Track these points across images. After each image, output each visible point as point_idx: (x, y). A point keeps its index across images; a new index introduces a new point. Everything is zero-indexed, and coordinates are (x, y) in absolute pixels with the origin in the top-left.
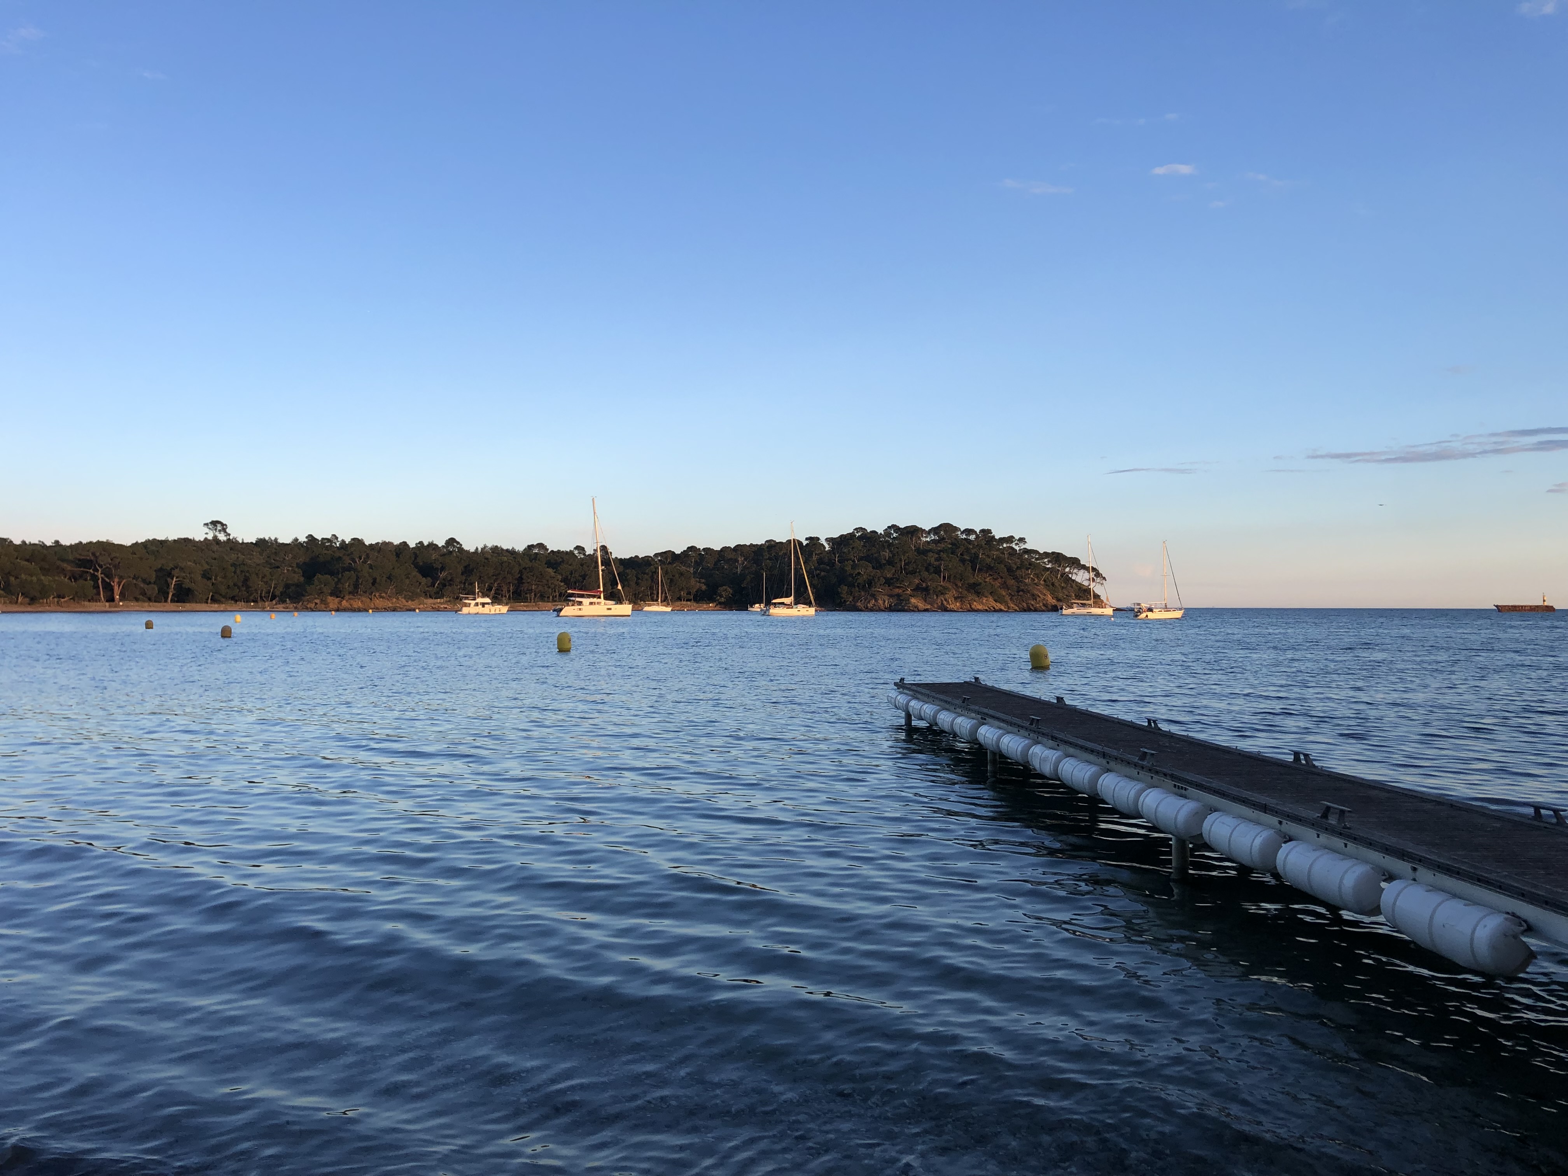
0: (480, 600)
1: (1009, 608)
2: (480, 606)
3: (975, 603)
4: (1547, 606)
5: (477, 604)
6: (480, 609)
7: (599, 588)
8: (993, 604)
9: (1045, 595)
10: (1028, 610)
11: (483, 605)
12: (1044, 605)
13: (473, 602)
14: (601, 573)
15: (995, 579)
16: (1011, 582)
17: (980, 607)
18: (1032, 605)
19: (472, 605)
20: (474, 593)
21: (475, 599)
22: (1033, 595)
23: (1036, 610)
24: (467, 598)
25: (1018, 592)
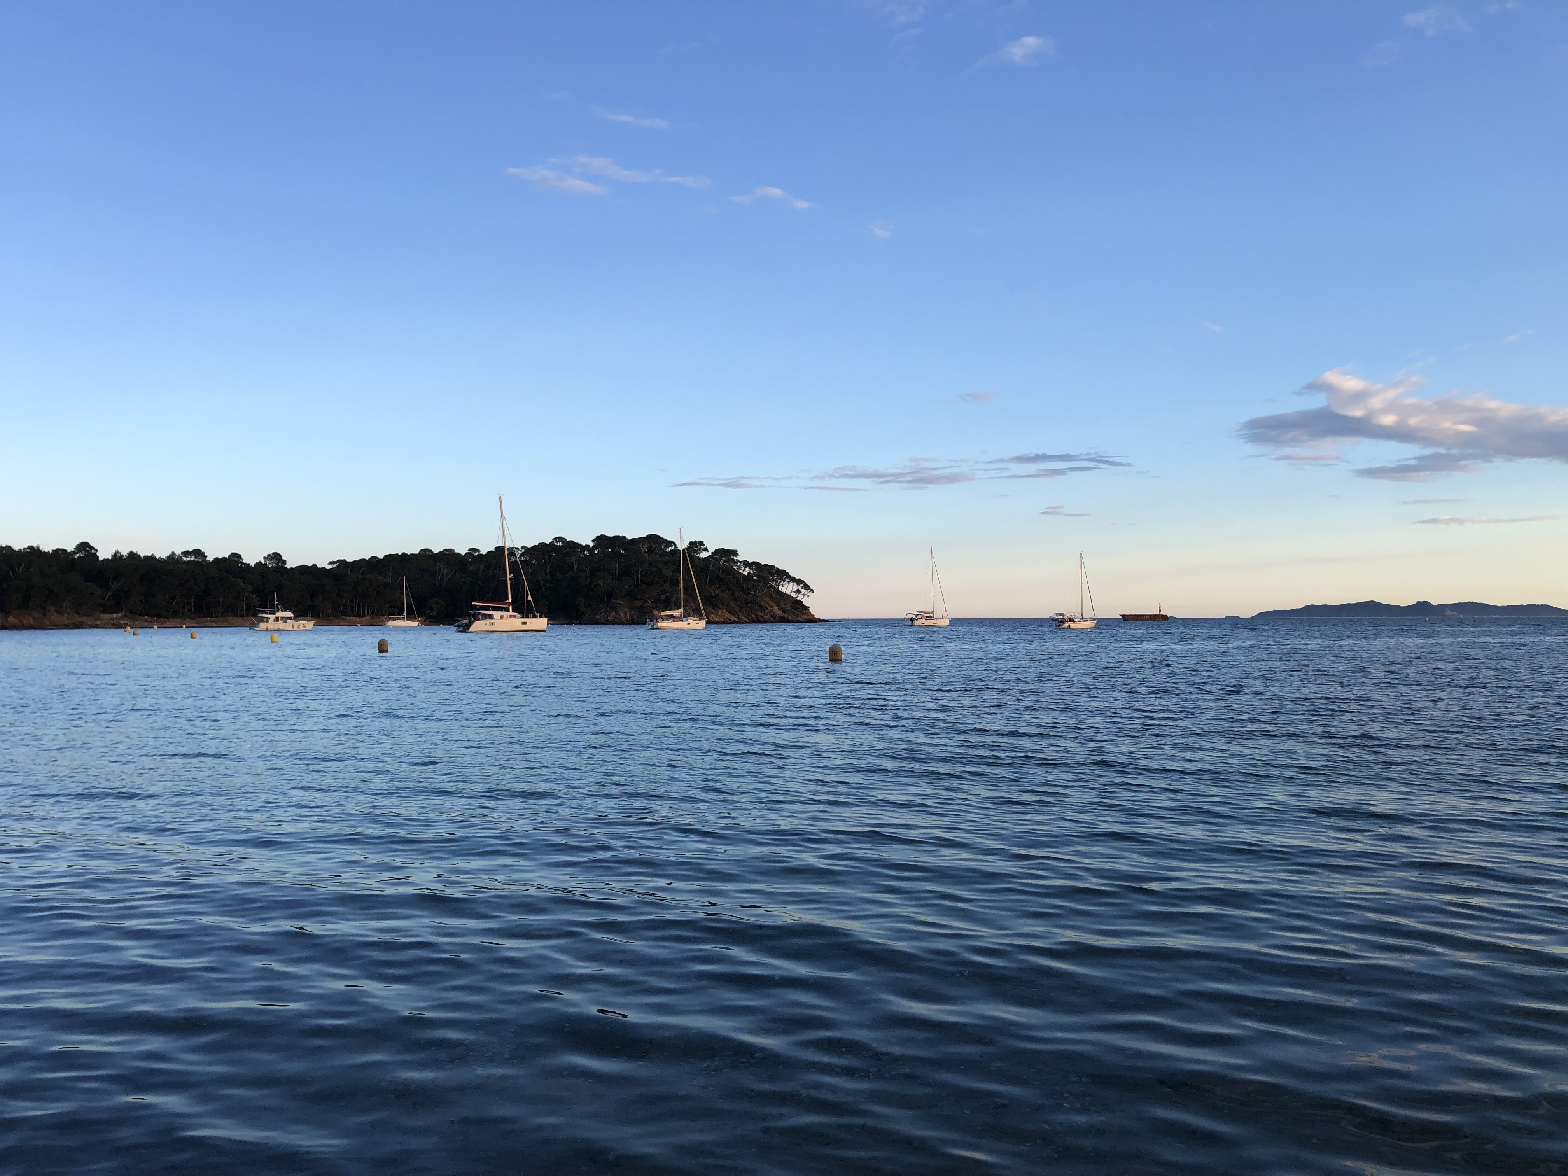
0: (280, 614)
1: (739, 619)
2: (281, 622)
3: (712, 615)
4: (1162, 615)
5: (277, 619)
6: (280, 625)
7: (508, 599)
8: (727, 615)
9: (772, 607)
10: (758, 621)
11: (285, 619)
12: (772, 616)
13: (272, 617)
14: (509, 582)
15: (723, 591)
16: (738, 594)
17: (717, 619)
18: (761, 616)
19: (271, 620)
20: (273, 606)
21: (274, 613)
22: (761, 607)
23: (765, 622)
24: (264, 612)
25: (747, 603)
